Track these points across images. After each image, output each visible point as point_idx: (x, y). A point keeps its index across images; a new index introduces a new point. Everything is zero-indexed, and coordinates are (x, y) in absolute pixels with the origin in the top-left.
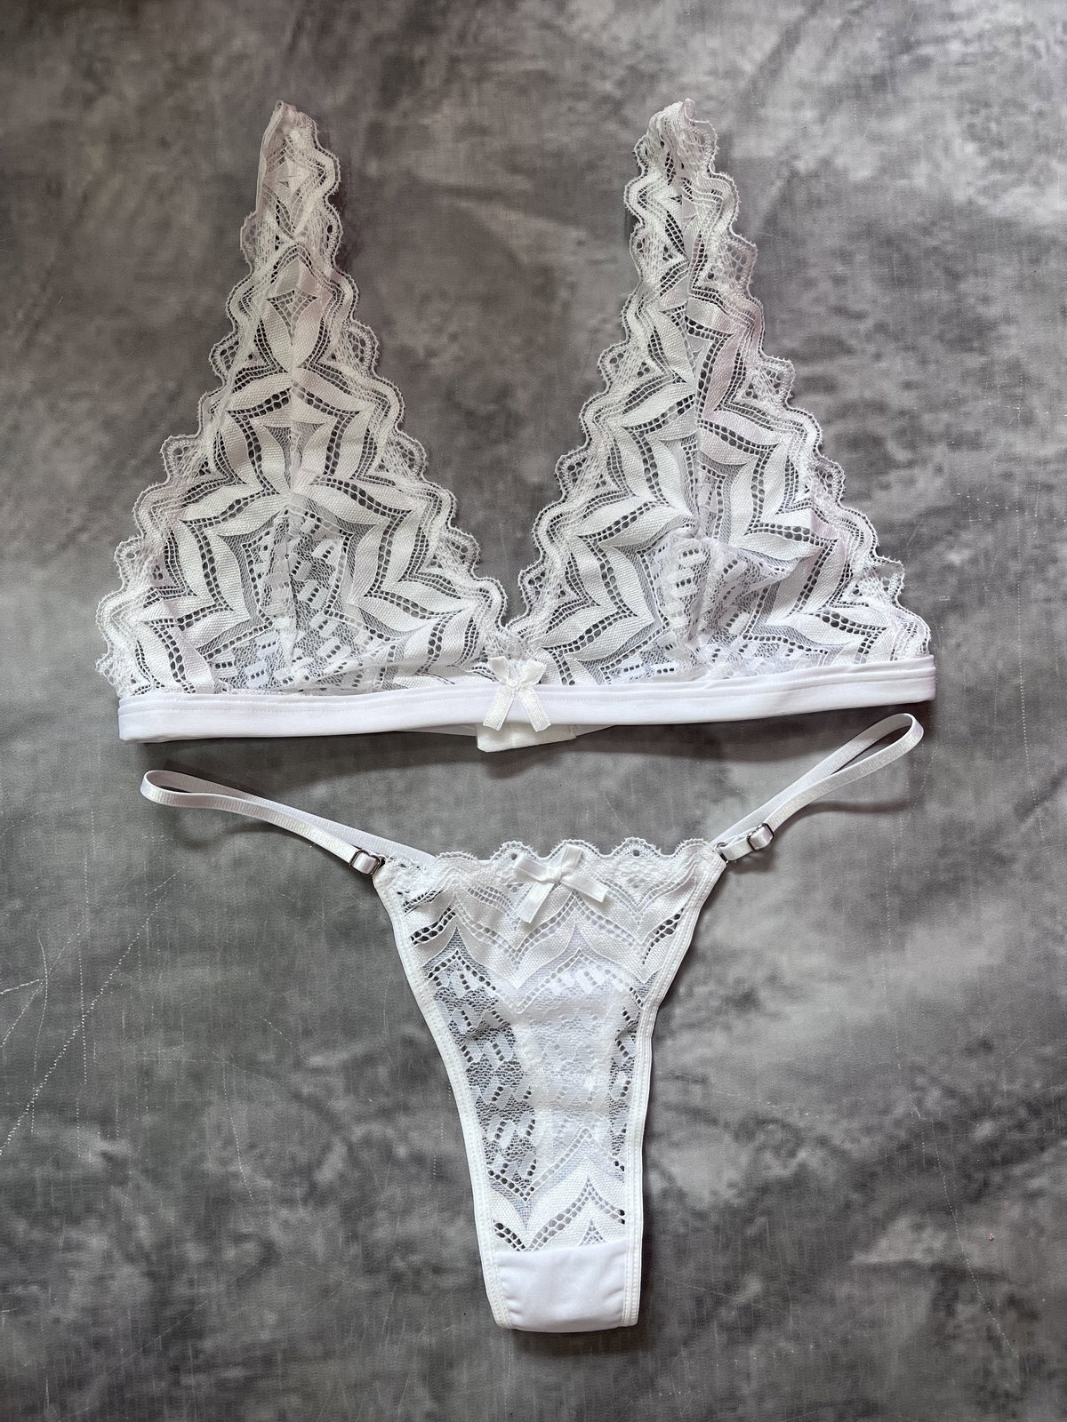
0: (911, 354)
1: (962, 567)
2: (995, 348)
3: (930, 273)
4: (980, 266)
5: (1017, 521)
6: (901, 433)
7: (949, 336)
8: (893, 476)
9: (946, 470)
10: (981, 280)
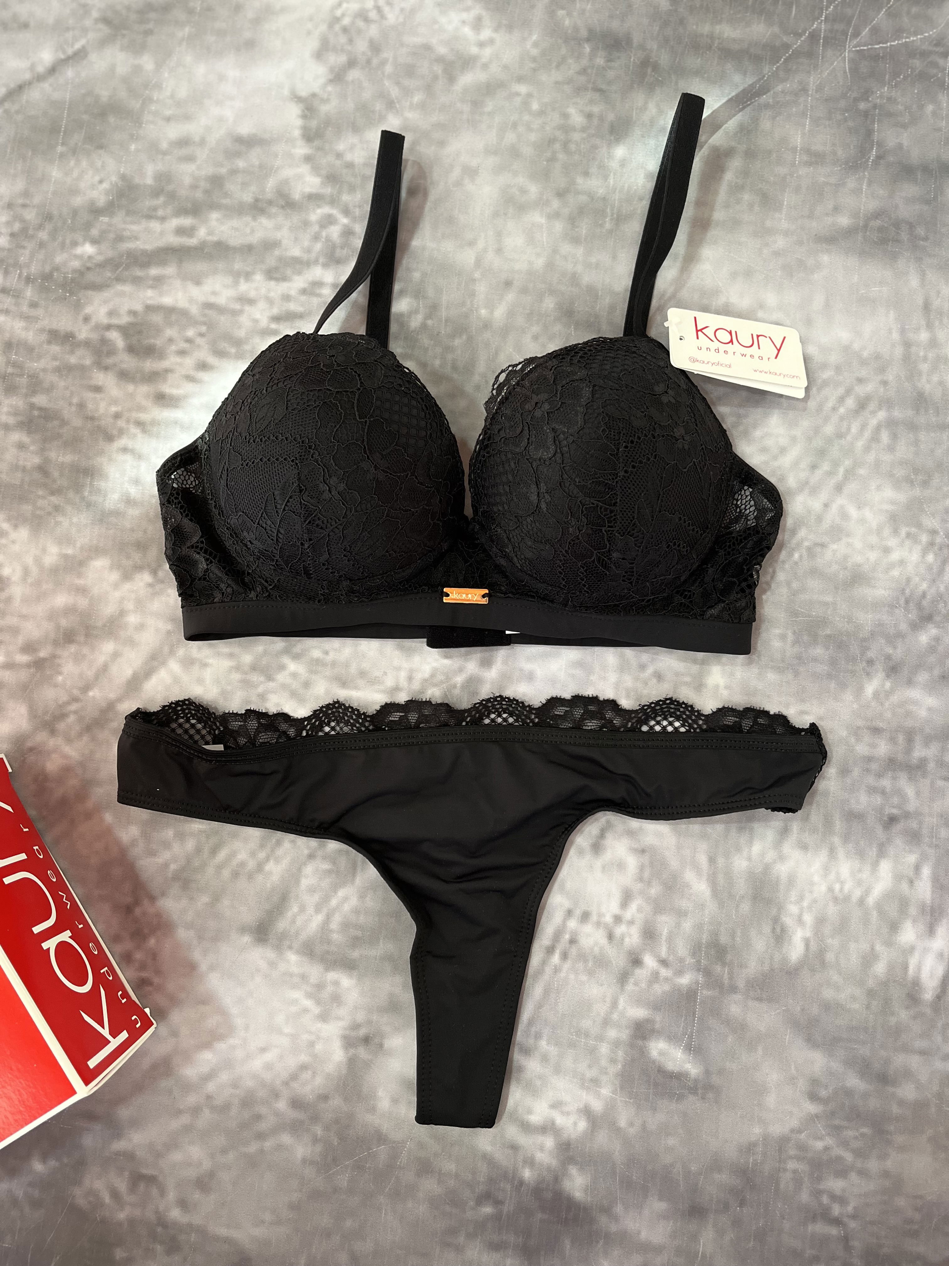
0: (90, 414)
1: (85, 240)
2: (21, 407)
3: (61, 475)
4: (19, 475)
5: (34, 269)
6: (112, 352)
7: (56, 423)
8: (125, 320)
9: (81, 318)
10: (21, 463)
